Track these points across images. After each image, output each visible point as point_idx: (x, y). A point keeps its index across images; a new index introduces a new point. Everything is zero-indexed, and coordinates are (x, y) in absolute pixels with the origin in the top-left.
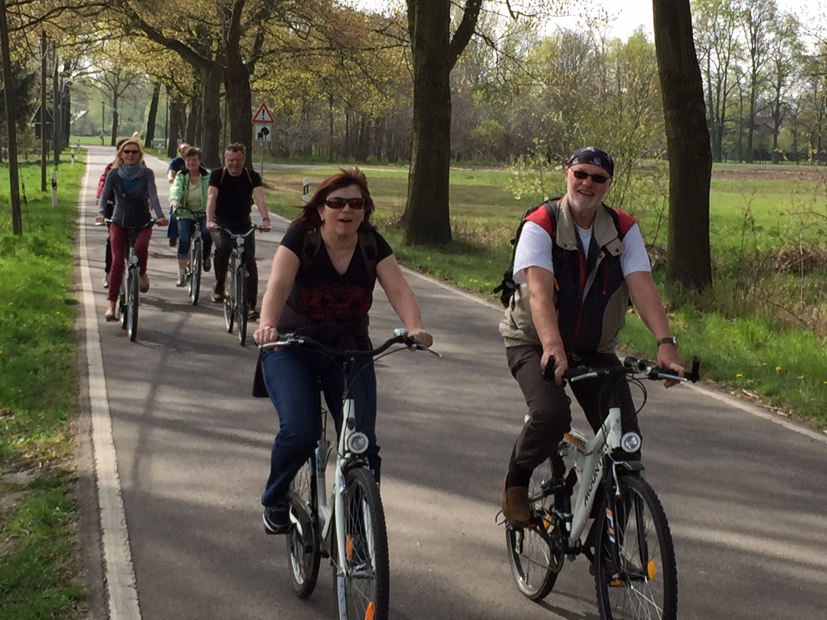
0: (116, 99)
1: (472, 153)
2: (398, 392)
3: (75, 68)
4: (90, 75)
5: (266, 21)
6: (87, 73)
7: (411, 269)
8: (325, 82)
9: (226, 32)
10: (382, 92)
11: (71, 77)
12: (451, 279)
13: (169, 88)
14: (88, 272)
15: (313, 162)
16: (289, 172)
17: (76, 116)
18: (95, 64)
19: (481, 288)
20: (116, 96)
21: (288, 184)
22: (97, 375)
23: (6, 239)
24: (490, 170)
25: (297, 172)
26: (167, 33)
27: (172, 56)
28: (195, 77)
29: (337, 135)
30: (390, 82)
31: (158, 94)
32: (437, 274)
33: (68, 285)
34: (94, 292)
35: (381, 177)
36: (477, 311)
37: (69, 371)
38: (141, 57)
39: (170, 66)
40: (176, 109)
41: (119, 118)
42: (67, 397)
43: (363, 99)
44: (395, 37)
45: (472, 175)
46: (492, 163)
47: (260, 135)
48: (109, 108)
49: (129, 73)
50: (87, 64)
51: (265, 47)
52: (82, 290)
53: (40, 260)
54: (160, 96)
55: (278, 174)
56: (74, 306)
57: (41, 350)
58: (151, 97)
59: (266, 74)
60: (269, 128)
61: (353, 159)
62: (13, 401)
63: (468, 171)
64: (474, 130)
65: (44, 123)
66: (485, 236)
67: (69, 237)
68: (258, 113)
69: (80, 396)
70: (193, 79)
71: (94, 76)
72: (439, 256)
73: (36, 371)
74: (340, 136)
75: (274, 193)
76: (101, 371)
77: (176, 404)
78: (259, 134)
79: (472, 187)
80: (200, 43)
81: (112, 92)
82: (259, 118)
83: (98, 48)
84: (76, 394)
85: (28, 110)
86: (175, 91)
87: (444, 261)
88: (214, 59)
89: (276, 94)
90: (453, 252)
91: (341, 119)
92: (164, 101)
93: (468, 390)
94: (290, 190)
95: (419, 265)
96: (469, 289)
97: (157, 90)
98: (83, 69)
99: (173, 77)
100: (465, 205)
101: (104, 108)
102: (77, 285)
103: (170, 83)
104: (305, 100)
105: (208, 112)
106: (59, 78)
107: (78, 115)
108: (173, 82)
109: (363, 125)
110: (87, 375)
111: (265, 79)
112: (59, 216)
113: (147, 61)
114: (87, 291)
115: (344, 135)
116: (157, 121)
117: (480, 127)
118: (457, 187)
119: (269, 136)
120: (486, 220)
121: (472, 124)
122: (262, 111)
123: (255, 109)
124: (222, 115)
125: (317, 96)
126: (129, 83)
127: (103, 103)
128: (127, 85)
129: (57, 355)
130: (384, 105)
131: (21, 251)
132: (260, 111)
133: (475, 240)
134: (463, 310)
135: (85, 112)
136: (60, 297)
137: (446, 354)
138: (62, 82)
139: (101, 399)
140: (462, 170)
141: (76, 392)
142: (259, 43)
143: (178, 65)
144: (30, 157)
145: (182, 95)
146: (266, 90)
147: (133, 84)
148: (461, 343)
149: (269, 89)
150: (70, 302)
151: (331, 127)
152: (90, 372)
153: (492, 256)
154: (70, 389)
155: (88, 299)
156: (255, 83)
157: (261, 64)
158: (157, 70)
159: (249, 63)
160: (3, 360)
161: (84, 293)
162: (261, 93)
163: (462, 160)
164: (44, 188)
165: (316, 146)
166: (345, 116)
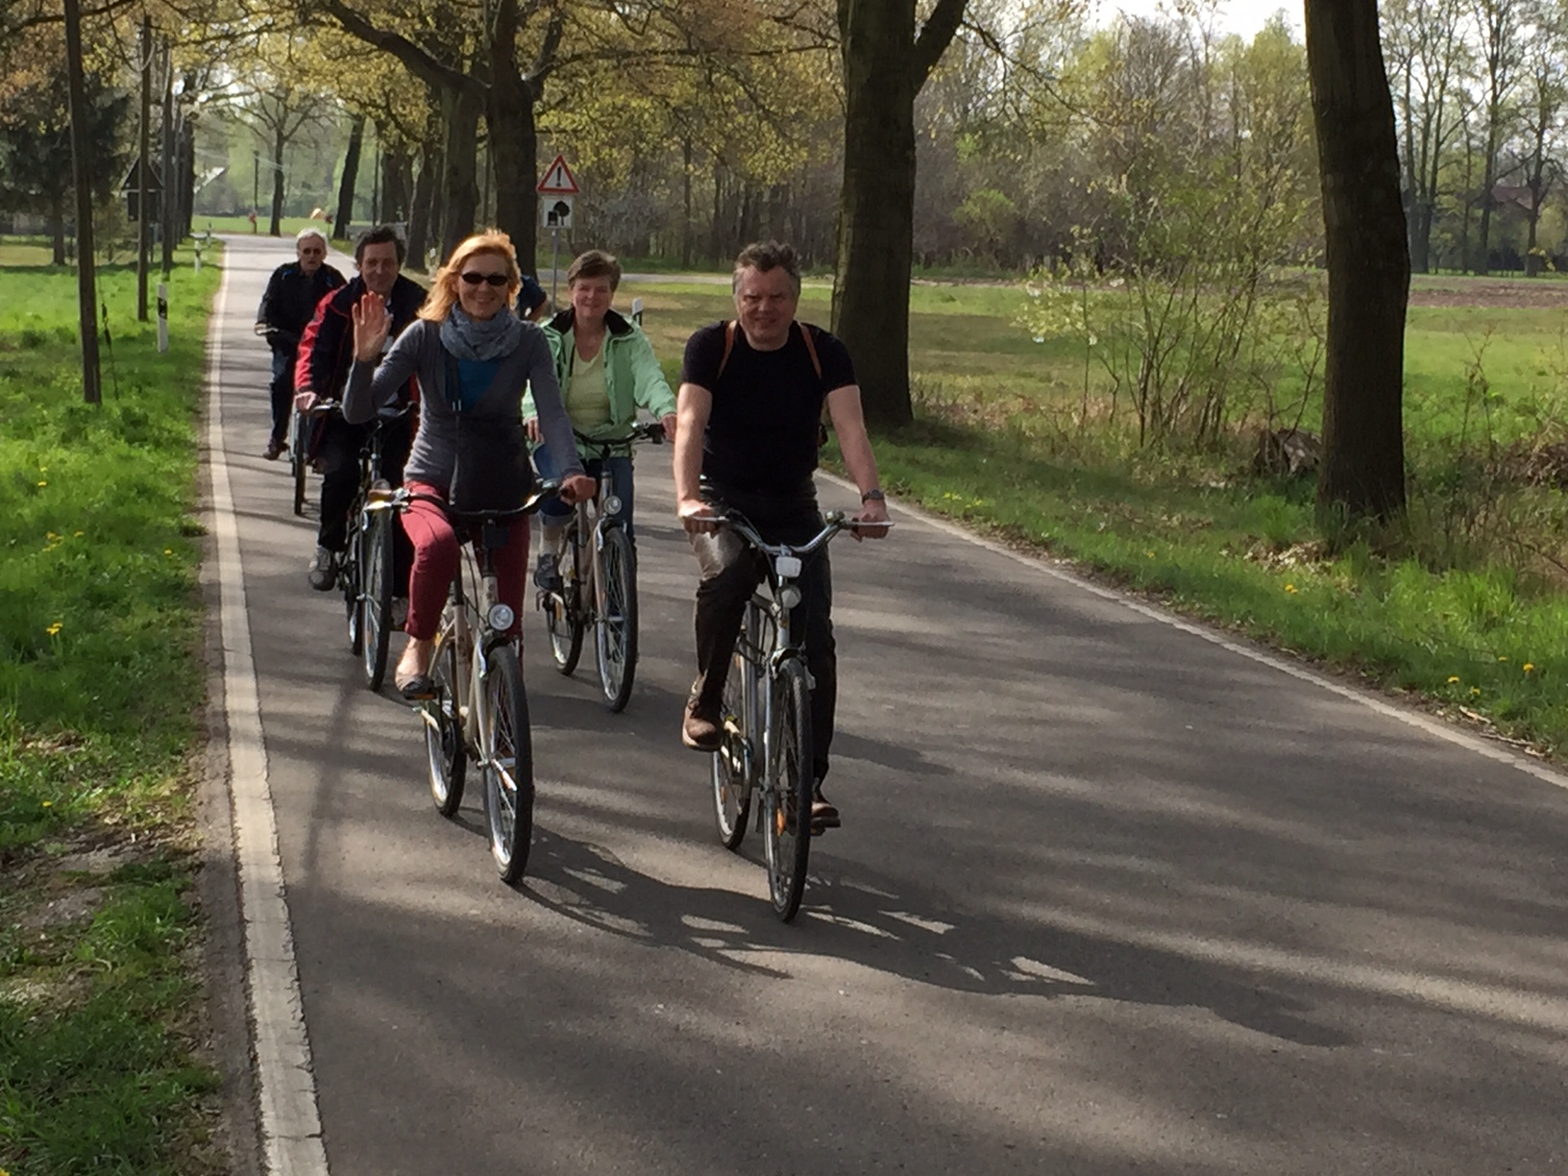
0: (280, 144)
1: (953, 252)
3: (204, 87)
4: (232, 100)
6: (227, 97)
7: (836, 474)
8: (678, 116)
9: (490, 20)
10: (785, 135)
11: (197, 104)
12: (910, 493)
13: (381, 126)
14: (225, 474)
15: (652, 268)
17: (205, 178)
18: (242, 79)
19: (966, 510)
20: (281, 139)
22: (240, 670)
23: (71, 411)
24: (986, 286)
26: (378, 20)
27: (385, 65)
28: (430, 105)
29: (698, 217)
30: (798, 116)
31: (360, 137)
33: (187, 500)
34: (237, 513)
36: (958, 553)
37: (187, 661)
38: (328, 65)
39: (383, 85)
40: (393, 164)
41: (286, 181)
42: (184, 711)
43: (748, 149)
44: (812, 31)
45: (954, 295)
46: (991, 273)
47: (552, 216)
48: (267, 163)
49: (306, 97)
50: (227, 79)
51: (565, 48)
52: (213, 509)
53: (134, 452)
54: (364, 141)
56: (198, 538)
57: (136, 621)
58: (347, 143)
59: (564, 100)
60: (569, 202)
62: (82, 717)
63: (945, 286)
64: (960, 208)
65: (145, 189)
66: (976, 411)
67: (189, 409)
68: (548, 175)
69: (208, 710)
70: (427, 108)
71: (239, 101)
72: (888, 449)
73: (126, 661)
74: (703, 218)
76: (249, 662)
77: (387, 725)
78: (550, 214)
79: (952, 318)
80: (440, 39)
81: (274, 134)
82: (551, 183)
83: (247, 49)
84: (200, 704)
85: (113, 165)
86: (392, 131)
87: (896, 459)
88: (467, 70)
89: (582, 139)
90: (914, 441)
91: (705, 187)
92: (371, 151)
93: (938, 703)
96: (942, 513)
97: (358, 130)
98: (218, 88)
99: (388, 104)
100: (938, 352)
101: (257, 161)
102: (204, 499)
103: (383, 117)
104: (638, 151)
105: (454, 171)
106: (174, 105)
107: (208, 175)
108: (389, 114)
109: (747, 199)
110: (222, 668)
111: (564, 109)
112: (171, 369)
113: (341, 73)
114: (223, 511)
115: (712, 217)
116: (358, 188)
117: (970, 203)
118: (927, 319)
119: (568, 220)
120: (977, 381)
121: (954, 197)
122: (556, 170)
123: (543, 167)
124: (480, 177)
125: (660, 143)
126: (305, 116)
127: (257, 153)
128: (302, 119)
129: (166, 630)
130: (788, 160)
131: (99, 435)
132: (552, 170)
133: (957, 418)
134: (932, 552)
135: (221, 170)
136: (172, 522)
137: (900, 634)
138: (179, 113)
139: (248, 715)
140: (934, 284)
141: (202, 701)
142: (552, 41)
143: (398, 81)
144: (117, 254)
145: (405, 139)
146: (564, 131)
147: (313, 118)
148: (927, 613)
149: (569, 128)
150: (190, 532)
151: (687, 201)
152: (227, 662)
153: (989, 449)
154: (189, 697)
155: (224, 527)
156: (544, 117)
157: (556, 81)
158: (358, 91)
159: (534, 78)
160: (64, 639)
161: (218, 514)
162: (555, 136)
163: (934, 266)
164: (143, 315)
165: (657, 238)
166: (714, 181)
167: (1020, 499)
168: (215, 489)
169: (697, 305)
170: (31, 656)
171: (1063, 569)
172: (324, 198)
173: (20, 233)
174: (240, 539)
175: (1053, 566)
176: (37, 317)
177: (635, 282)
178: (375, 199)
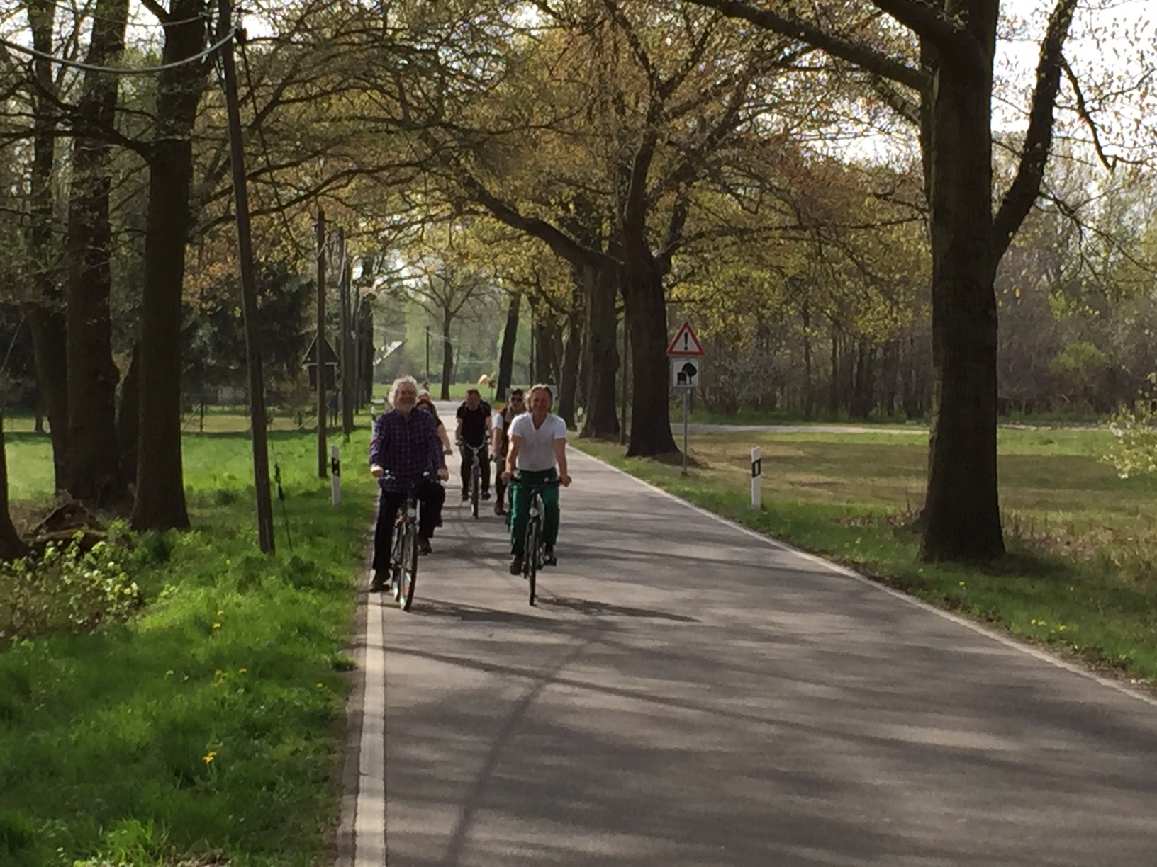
0: (448, 320)
1: (1051, 399)
2: (887, 820)
3: (379, 272)
4: (405, 283)
5: (689, 184)
6: (400, 279)
7: (931, 602)
8: (795, 285)
9: (623, 205)
10: (891, 299)
11: (374, 287)
12: (999, 619)
13: (533, 301)
14: (380, 613)
15: (778, 420)
16: (734, 438)
17: (385, 350)
18: (412, 264)
19: (1051, 634)
20: (449, 316)
21: (732, 459)
22: (371, 793)
23: (248, 560)
24: (1082, 429)
25: (750, 438)
26: (525, 208)
27: (530, 248)
28: (575, 281)
29: (818, 372)
30: (905, 281)
31: (517, 311)
32: (976, 611)
33: (343, 637)
34: (385, 649)
35: (893, 443)
36: (1042, 675)
37: (326, 785)
38: (484, 248)
39: (533, 265)
40: (544, 333)
41: (455, 351)
42: (318, 831)
43: (858, 312)
44: (909, 205)
45: (1051, 437)
46: (1086, 417)
47: (681, 377)
48: (438, 337)
49: (468, 277)
50: (399, 264)
51: (690, 226)
52: (365, 646)
53: (300, 596)
54: (520, 314)
55: (715, 442)
56: (349, 673)
57: (286, 749)
58: (506, 317)
59: (692, 273)
60: (696, 364)
61: (846, 415)
62: (227, 838)
63: (1044, 430)
64: (1054, 360)
65: (322, 363)
66: (1068, 543)
67: (354, 555)
68: (677, 339)
69: (340, 831)
70: (571, 284)
71: (412, 283)
72: (983, 580)
73: (272, 786)
74: (824, 374)
75: (707, 474)
76: (380, 785)
77: (500, 842)
78: (679, 374)
79: (1049, 459)
80: (581, 223)
81: (443, 311)
82: (679, 347)
83: (414, 237)
84: (333, 825)
85: (300, 341)
86: (544, 306)
87: (989, 589)
88: (605, 249)
89: (711, 307)
90: (1004, 572)
91: (824, 347)
92: (526, 323)
93: (1011, 818)
94: (735, 468)
95: (945, 595)
96: (1029, 638)
97: (515, 305)
98: (393, 272)
99: (538, 281)
100: (1035, 490)
101: (428, 335)
102: (358, 636)
103: (534, 293)
104: (761, 317)
105: (596, 339)
106: (353, 289)
107: (386, 348)
108: (539, 290)
109: (862, 356)
110: (356, 791)
111: (693, 282)
112: (343, 520)
113: (496, 256)
114: (374, 647)
115: (830, 374)
116: (517, 356)
117: (1065, 355)
118: (1015, 460)
119: (695, 379)
120: (1069, 516)
121: (1049, 351)
122: (683, 335)
123: (673, 332)
124: (620, 343)
125: (780, 308)
126: (469, 294)
127: (428, 328)
128: (467, 297)
129: (310, 757)
130: (896, 320)
131: (270, 580)
132: (680, 335)
133: (1051, 550)
134: (1016, 674)
135: (399, 343)
136: (326, 658)
137: (981, 751)
138: (357, 294)
139: (374, 834)
140: (1033, 428)
141: (335, 822)
142: (678, 221)
143: (547, 261)
144: (305, 420)
145: (554, 311)
146: (693, 300)
147: (476, 296)
148: (1006, 732)
149: (697, 298)
150: (341, 667)
151: (807, 359)
152: (361, 785)
153: (1076, 578)
154: (324, 818)
155: (373, 662)
156: (675, 289)
157: (685, 256)
158: (512, 270)
159: (663, 255)
160: (219, 767)
161: (368, 650)
162: (686, 305)
163: (1034, 413)
164: (323, 473)
165: (782, 393)
166: (831, 341)
167: (1103, 624)
168: (368, 627)
169: (817, 452)
170: (189, 781)
171: (1138, 688)
172: (490, 366)
173: (223, 404)
174: (385, 675)
175: (1130, 686)
176: (231, 477)
177: (761, 433)
178: (531, 366)
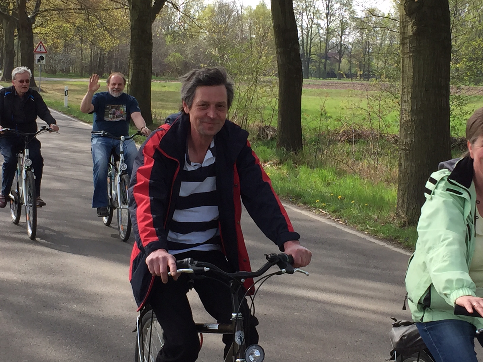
1: (165, 72)
8: (78, 29)
10: (112, 36)
15: (71, 77)
21: (55, 90)
24: (175, 82)
25: (61, 83)
29: (85, 61)
30: (117, 30)
43: (100, 40)
44: (120, 3)
45: (165, 85)
46: (176, 78)
47: (39, 60)
51: (42, 7)
55: (49, 84)
59: (42, 24)
60: (44, 56)
63: (163, 82)
64: (166, 58)
74: (87, 61)
75: (47, 95)
79: (165, 92)
80: (2, 4)
82: (38, 50)
88: (11, 14)
89: (48, 36)
91: (87, 51)
94: (57, 93)
100: (161, 103)
104: (66, 40)
105: (7, 46)
109: (100, 55)
111: (42, 27)
115: (89, 61)
117: (170, 57)
118: (156, 92)
119: (44, 62)
121: (165, 55)
122: (40, 46)
123: (36, 45)
124: (16, 48)
125: (73, 37)
130: (113, 43)
132: (38, 46)
140: (159, 82)
142: (38, 5)
146: (42, 34)
149: (44, 33)
151: (82, 56)
156: (36, 29)
157: (39, 18)
159: (32, 17)
162: (39, 35)
163: (159, 76)
165: (72, 67)
166: (90, 49)
177: (65, 81)
